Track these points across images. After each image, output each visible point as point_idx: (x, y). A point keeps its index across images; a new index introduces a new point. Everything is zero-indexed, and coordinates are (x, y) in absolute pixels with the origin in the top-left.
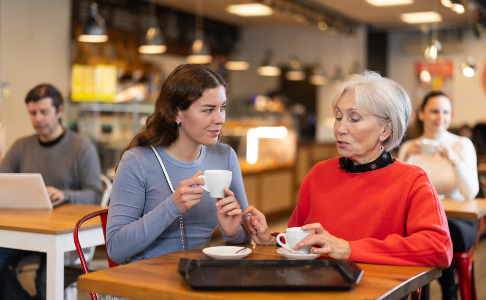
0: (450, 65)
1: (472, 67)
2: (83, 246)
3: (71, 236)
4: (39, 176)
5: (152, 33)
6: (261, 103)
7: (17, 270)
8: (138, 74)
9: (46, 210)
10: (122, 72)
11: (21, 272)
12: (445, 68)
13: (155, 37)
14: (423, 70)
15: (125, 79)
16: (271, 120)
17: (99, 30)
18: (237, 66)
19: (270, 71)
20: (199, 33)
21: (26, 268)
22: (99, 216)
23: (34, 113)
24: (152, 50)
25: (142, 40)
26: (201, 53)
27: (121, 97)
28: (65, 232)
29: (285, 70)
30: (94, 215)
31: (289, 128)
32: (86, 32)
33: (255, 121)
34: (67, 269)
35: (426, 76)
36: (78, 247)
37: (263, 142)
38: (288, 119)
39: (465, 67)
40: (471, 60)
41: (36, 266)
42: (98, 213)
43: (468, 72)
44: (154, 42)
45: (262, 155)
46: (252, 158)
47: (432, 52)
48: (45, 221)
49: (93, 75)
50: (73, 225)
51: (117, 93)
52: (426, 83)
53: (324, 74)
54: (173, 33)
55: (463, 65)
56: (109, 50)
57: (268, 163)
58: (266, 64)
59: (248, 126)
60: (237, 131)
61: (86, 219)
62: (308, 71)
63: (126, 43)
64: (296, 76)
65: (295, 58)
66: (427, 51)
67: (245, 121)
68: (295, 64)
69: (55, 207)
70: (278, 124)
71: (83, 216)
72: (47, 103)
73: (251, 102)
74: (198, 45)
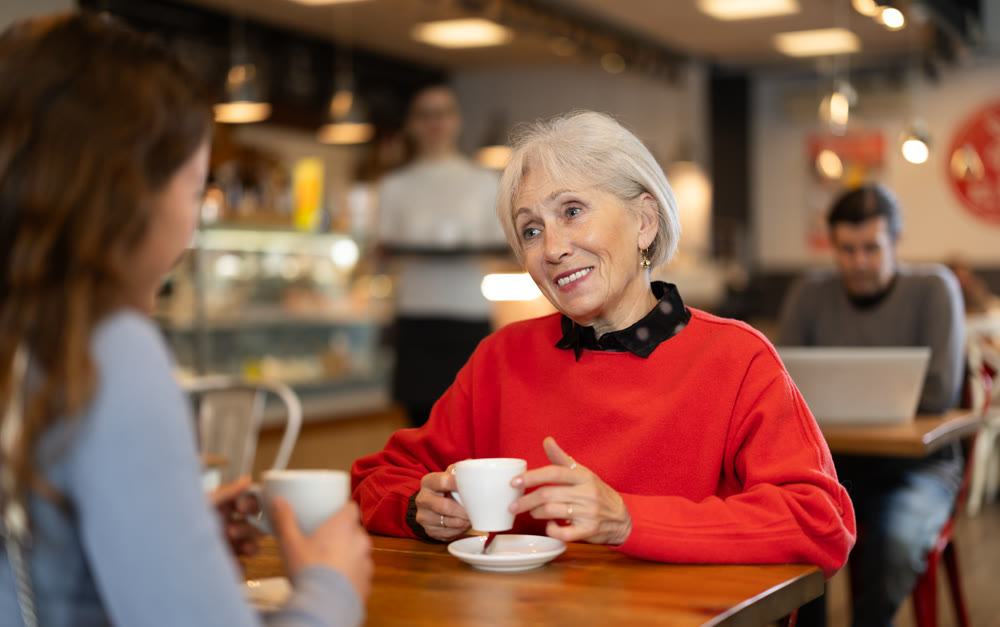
1: (922, 139)
5: (239, 76)
13: (247, 86)
14: (823, 150)
26: (350, 119)
35: (830, 164)
39: (907, 140)
40: (921, 126)
43: (915, 152)
44: (245, 96)
47: (838, 108)
52: (833, 180)
55: (902, 135)
58: (492, 141)
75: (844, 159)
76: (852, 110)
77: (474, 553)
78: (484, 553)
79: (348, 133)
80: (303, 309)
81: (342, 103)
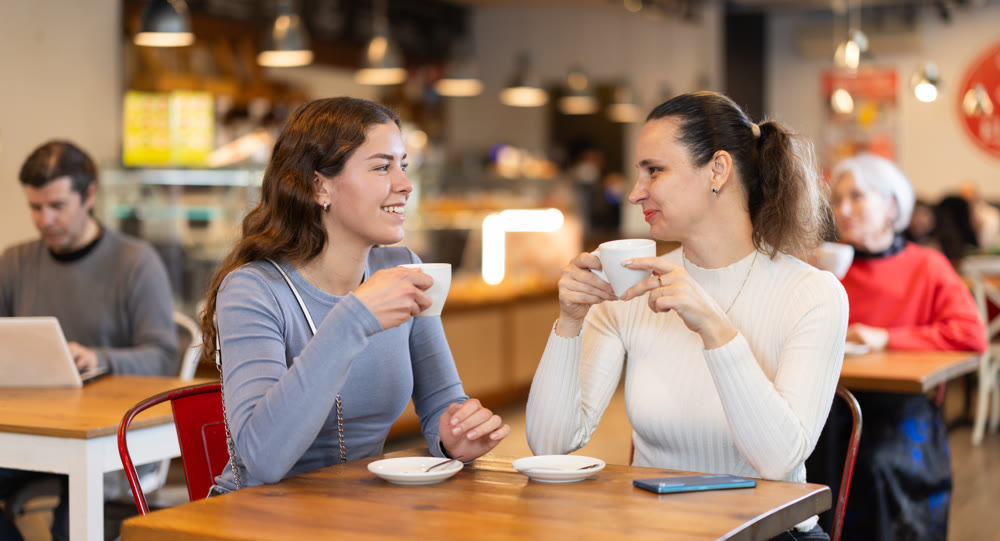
0: (893, 77)
1: (933, 82)
2: (136, 462)
3: (112, 443)
4: (52, 323)
5: (283, 25)
6: (510, 162)
7: (16, 509)
8: (259, 107)
9: (69, 388)
10: (225, 103)
11: (22, 512)
12: (881, 84)
13: (291, 33)
14: (837, 89)
15: (233, 118)
16: (530, 196)
17: (175, 23)
18: (458, 88)
19: (527, 97)
20: (380, 24)
21: (34, 504)
22: (169, 402)
23: (36, 207)
24: (284, 60)
25: (264, 41)
26: (385, 64)
27: (225, 155)
28: (105, 434)
29: (557, 93)
30: (158, 400)
31: (566, 210)
32: (149, 28)
33: (497, 199)
34: (109, 505)
35: (843, 101)
36: (127, 464)
37: (514, 240)
38: (565, 194)
39: (919, 83)
40: (931, 68)
41: (54, 501)
42: (167, 395)
43: (926, 93)
44: (289, 44)
45: (513, 266)
46: (494, 273)
47: (850, 54)
48: (68, 412)
49: (165, 113)
50: (117, 421)
51: (216, 147)
52: (845, 115)
53: (636, 101)
54: (329, 21)
55: (915, 78)
56: (200, 59)
57: (526, 282)
58: (517, 82)
59: (483, 210)
60: (461, 220)
61: (142, 407)
62: (605, 94)
63: (234, 45)
64: (579, 105)
65: (577, 69)
66: (839, 53)
67: (475, 198)
68: (578, 82)
69: (86, 383)
70: (544, 204)
71: (137, 402)
72: (62, 187)
73: (489, 160)
74: (378, 48)
75: (855, 95)
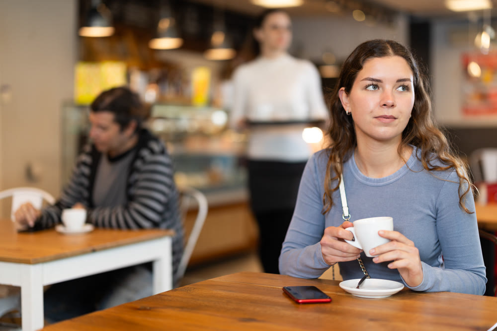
13: (169, 30)
14: (471, 63)
28: (44, 260)
32: (87, 25)
35: (475, 69)
47: (484, 39)
52: (475, 77)
65: (328, 51)
66: (477, 40)
75: (482, 66)
76: (492, 41)
77: (352, 288)
78: (358, 287)
79: (221, 54)
80: (195, 147)
81: (218, 38)
